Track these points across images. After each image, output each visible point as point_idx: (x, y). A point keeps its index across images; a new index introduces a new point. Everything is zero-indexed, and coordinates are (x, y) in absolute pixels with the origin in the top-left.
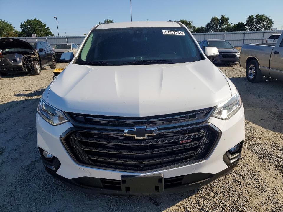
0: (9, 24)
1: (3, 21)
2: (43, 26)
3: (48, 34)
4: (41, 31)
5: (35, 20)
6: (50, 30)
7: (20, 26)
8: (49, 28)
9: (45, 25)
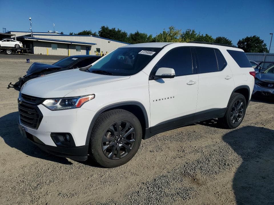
0: (229, 41)
1: (225, 38)
2: (260, 43)
3: (263, 50)
4: (256, 47)
5: (254, 37)
6: (266, 47)
7: (237, 43)
8: (266, 44)
9: (262, 42)
